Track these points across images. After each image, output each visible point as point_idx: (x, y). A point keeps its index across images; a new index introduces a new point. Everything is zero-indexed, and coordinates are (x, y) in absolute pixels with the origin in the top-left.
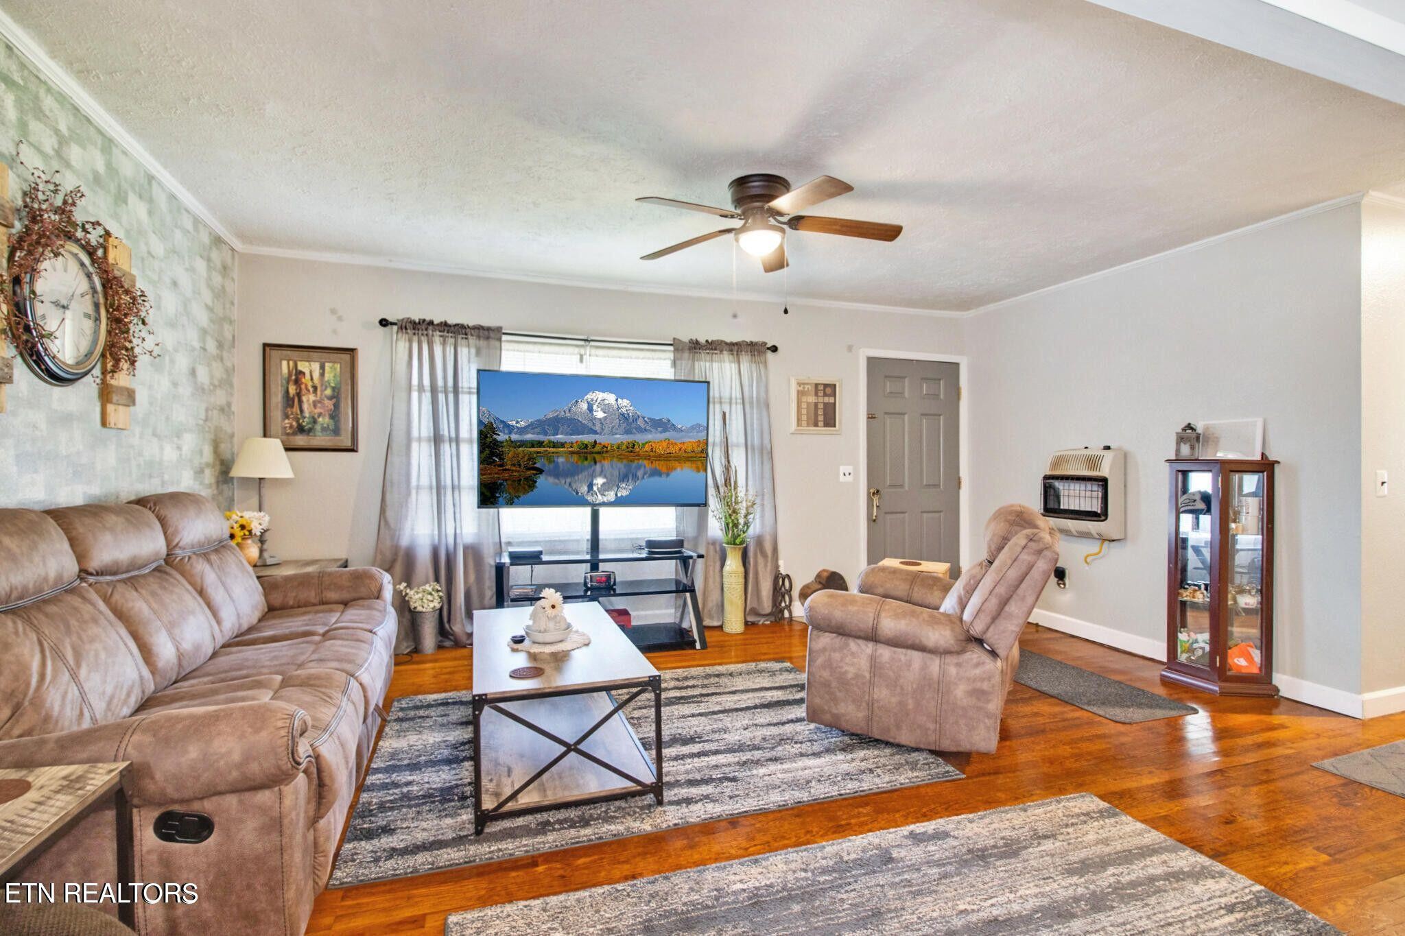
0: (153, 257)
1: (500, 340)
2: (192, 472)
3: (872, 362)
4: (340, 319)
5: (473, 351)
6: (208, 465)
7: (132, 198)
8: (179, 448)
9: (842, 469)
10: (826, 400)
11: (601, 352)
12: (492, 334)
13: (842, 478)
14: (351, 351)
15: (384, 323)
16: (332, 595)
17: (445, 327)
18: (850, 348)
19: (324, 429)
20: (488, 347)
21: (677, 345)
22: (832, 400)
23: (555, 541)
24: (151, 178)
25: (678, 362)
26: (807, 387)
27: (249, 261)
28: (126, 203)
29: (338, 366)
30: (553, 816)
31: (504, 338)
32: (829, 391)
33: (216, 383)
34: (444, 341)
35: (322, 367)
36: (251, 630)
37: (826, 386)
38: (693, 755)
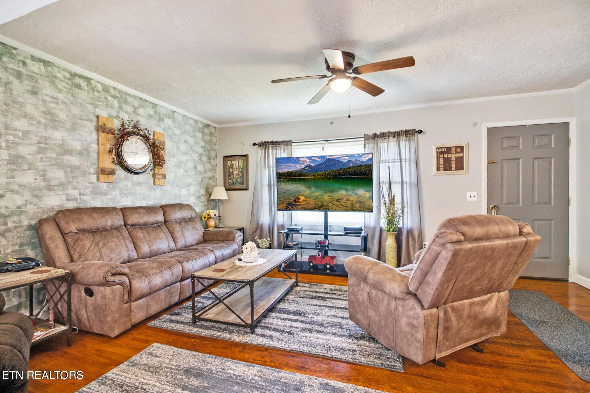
0: (175, 135)
1: (291, 145)
2: (195, 198)
3: (491, 131)
4: (244, 145)
5: (282, 151)
6: (203, 195)
7: (166, 119)
8: (189, 190)
9: (469, 194)
10: (457, 155)
11: (331, 145)
12: (288, 143)
13: (468, 199)
14: (246, 156)
15: (254, 144)
16: (221, 238)
17: (273, 143)
18: (475, 125)
19: (240, 183)
20: (287, 149)
21: (367, 138)
22: (461, 155)
23: (312, 225)
24: (174, 112)
25: (367, 145)
26: (443, 149)
27: (221, 130)
28: (163, 121)
29: (243, 161)
30: (216, 325)
31: (293, 144)
32: (459, 150)
33: (207, 170)
34: (273, 148)
35: (239, 162)
36: (192, 246)
37: (456, 148)
38: (289, 320)
